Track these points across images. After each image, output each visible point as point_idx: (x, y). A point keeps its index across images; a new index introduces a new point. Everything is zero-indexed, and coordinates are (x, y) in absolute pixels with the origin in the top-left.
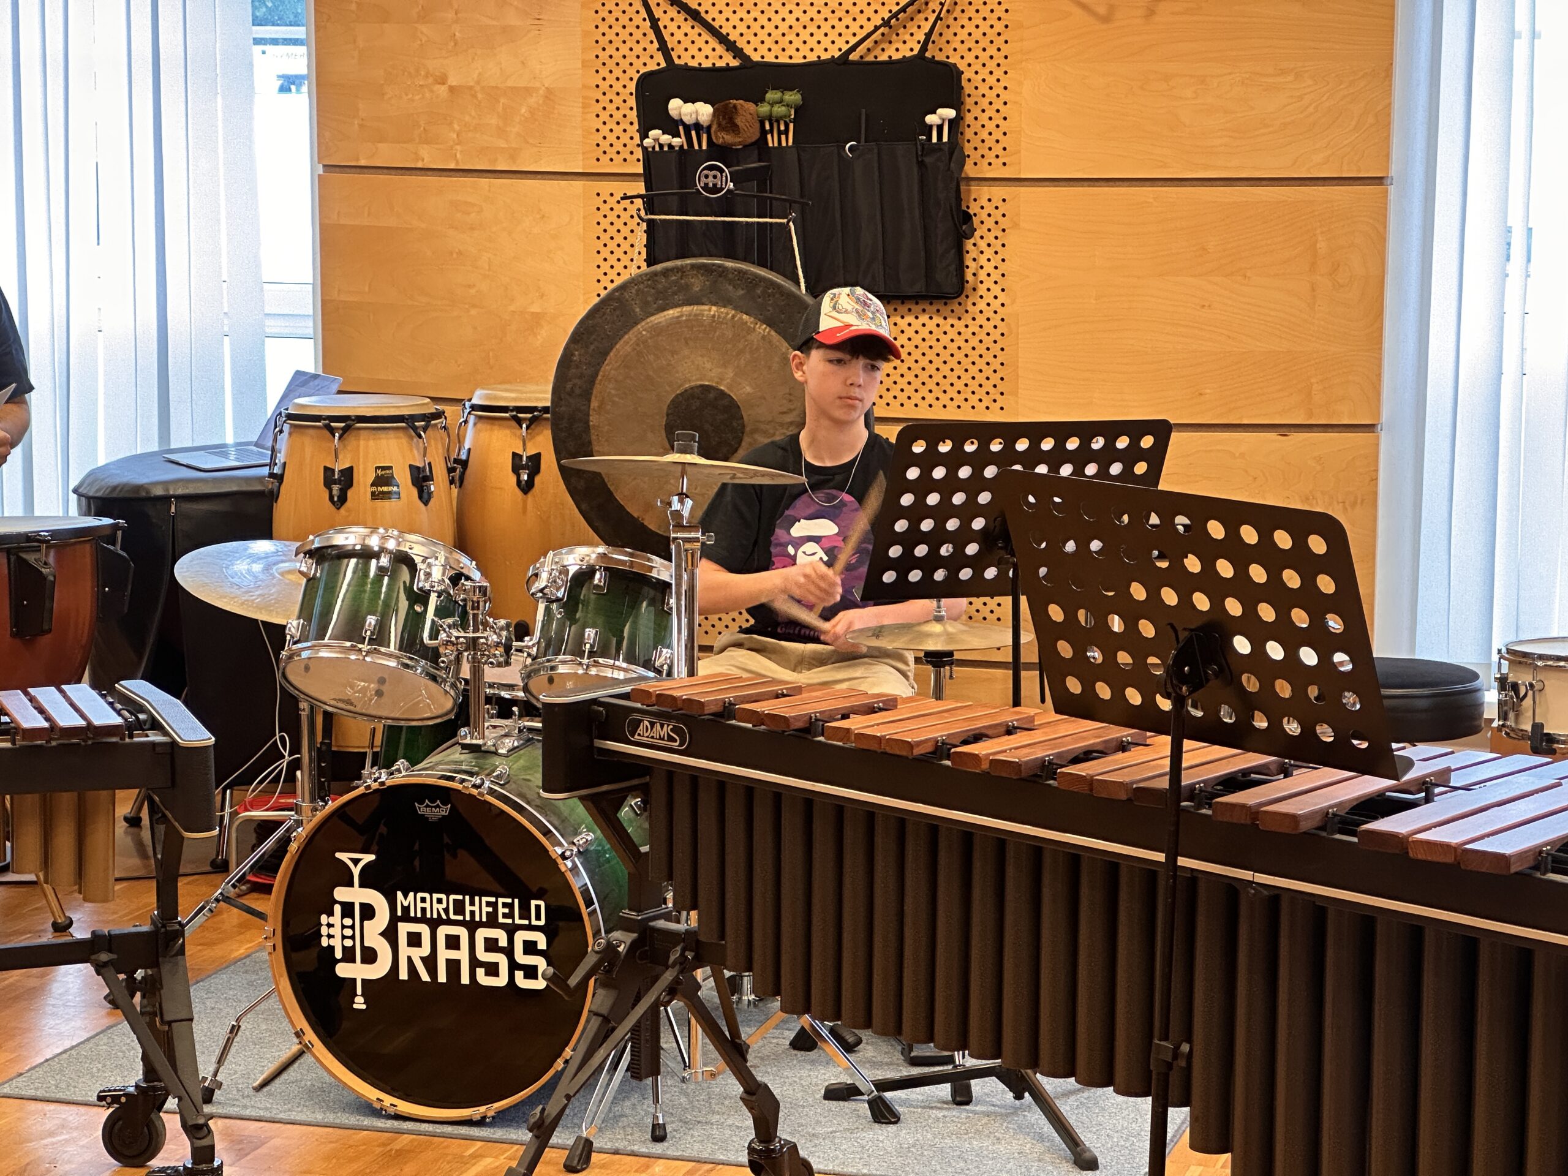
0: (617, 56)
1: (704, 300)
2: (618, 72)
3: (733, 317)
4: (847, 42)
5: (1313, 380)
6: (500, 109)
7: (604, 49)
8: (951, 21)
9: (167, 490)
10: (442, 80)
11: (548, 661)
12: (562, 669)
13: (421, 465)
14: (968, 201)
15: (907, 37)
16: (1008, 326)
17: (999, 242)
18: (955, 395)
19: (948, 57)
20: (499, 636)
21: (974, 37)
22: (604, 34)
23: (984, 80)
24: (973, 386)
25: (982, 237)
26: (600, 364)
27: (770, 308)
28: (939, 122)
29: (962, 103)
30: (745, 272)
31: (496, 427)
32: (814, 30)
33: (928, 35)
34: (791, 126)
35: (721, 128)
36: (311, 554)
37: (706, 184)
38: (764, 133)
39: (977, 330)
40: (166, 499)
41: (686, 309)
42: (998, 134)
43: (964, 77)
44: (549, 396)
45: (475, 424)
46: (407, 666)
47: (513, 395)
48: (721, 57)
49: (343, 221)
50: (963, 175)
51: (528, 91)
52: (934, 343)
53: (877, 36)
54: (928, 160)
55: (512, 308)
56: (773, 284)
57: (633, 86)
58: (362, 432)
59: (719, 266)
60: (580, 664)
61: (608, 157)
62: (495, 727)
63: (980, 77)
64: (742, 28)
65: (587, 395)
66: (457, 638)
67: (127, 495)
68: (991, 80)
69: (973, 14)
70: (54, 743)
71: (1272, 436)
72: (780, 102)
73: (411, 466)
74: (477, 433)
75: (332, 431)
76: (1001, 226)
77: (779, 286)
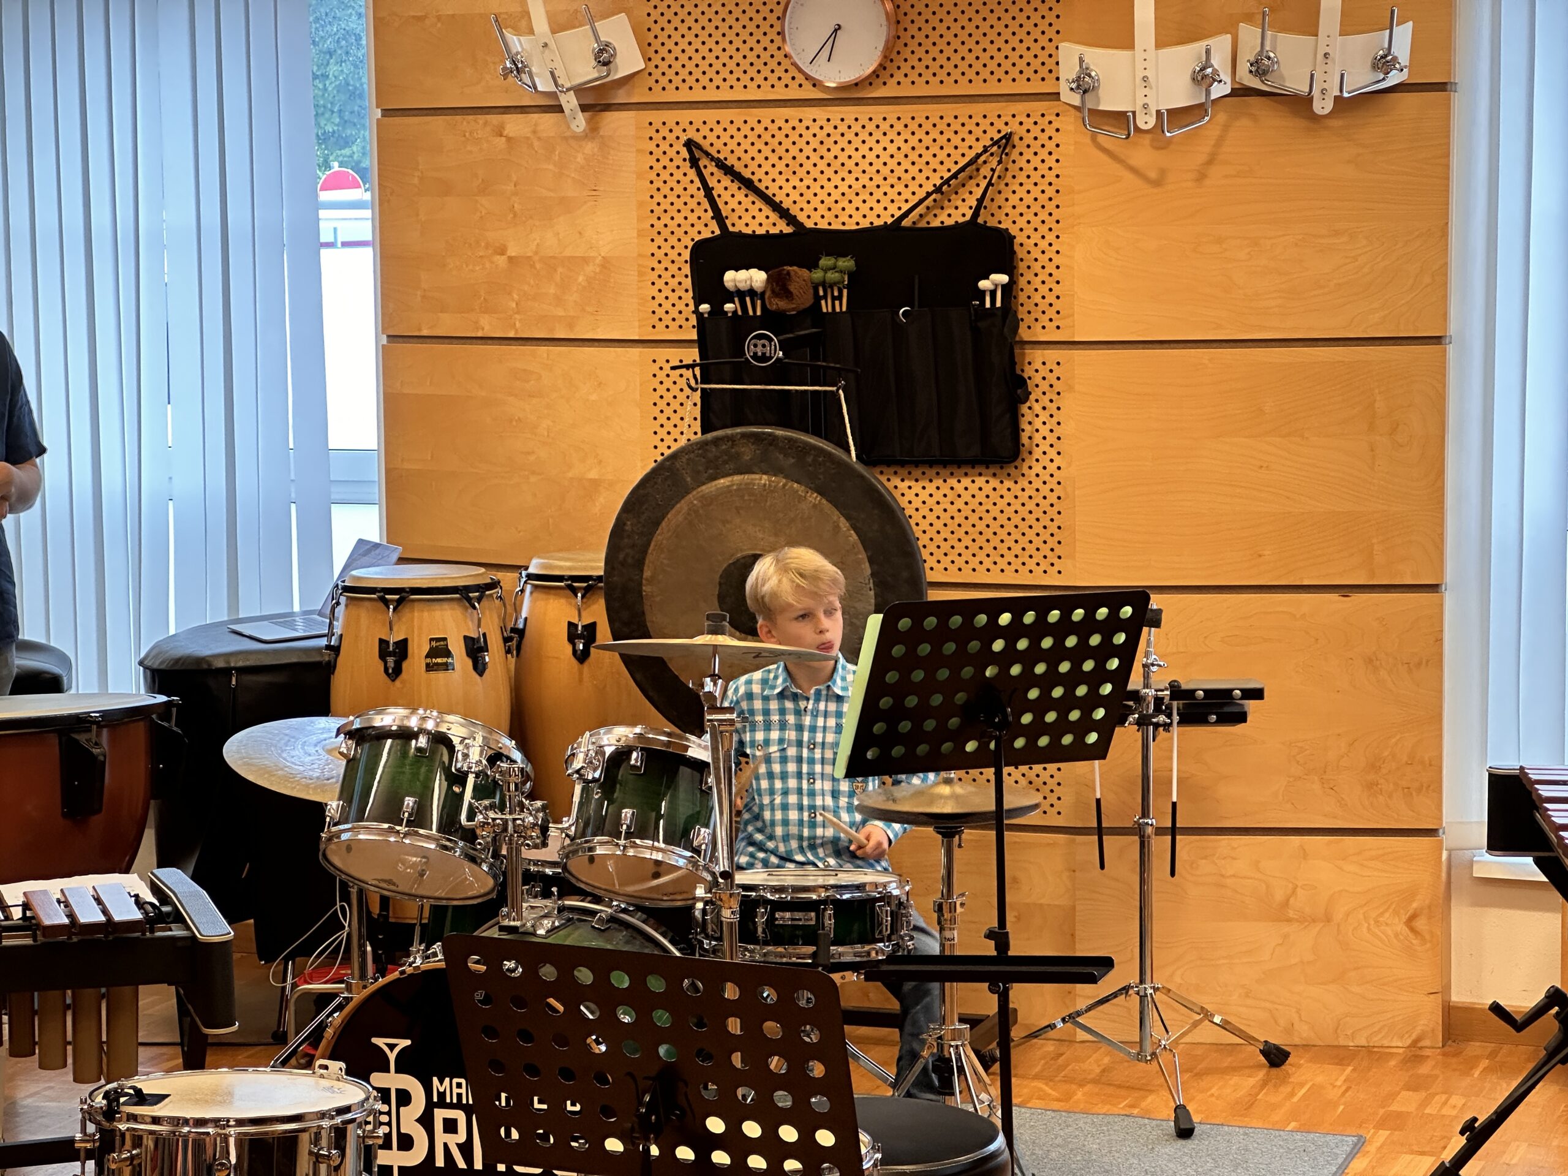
0: (672, 225)
1: (755, 469)
2: (673, 240)
3: (784, 485)
4: (900, 208)
5: (1375, 541)
6: (558, 278)
7: (659, 218)
8: (1002, 187)
9: (228, 662)
10: (502, 251)
11: (586, 842)
12: (600, 851)
13: (474, 635)
14: (1023, 365)
15: (959, 203)
16: (1065, 488)
17: (1054, 405)
18: (1013, 559)
19: (1000, 222)
20: (536, 818)
21: (1026, 202)
22: (659, 204)
23: (1036, 245)
24: (1031, 549)
25: (1037, 401)
26: (652, 534)
27: (821, 477)
28: (992, 287)
29: (1015, 267)
30: (796, 441)
31: (551, 597)
32: (867, 197)
33: (980, 201)
34: (845, 292)
35: (775, 294)
36: (351, 734)
37: (755, 353)
38: (817, 299)
39: (1033, 493)
40: (227, 672)
41: (737, 478)
42: (1050, 298)
43: (1017, 241)
44: (602, 564)
45: (531, 593)
46: (445, 848)
47: (568, 564)
48: (774, 224)
49: (406, 391)
50: (1017, 339)
51: (585, 260)
52: (990, 507)
53: (929, 202)
54: (982, 325)
55: (570, 475)
56: (821, 451)
57: (687, 255)
58: (416, 604)
59: (770, 434)
60: (617, 845)
61: (664, 323)
62: (532, 907)
63: (1032, 241)
64: (794, 196)
65: (640, 564)
66: (494, 820)
67: (190, 667)
68: (1043, 245)
69: (1024, 180)
70: (75, 939)
71: (1334, 597)
72: (834, 268)
73: (465, 638)
74: (533, 602)
75: (386, 603)
76: (1056, 389)
77: (830, 454)
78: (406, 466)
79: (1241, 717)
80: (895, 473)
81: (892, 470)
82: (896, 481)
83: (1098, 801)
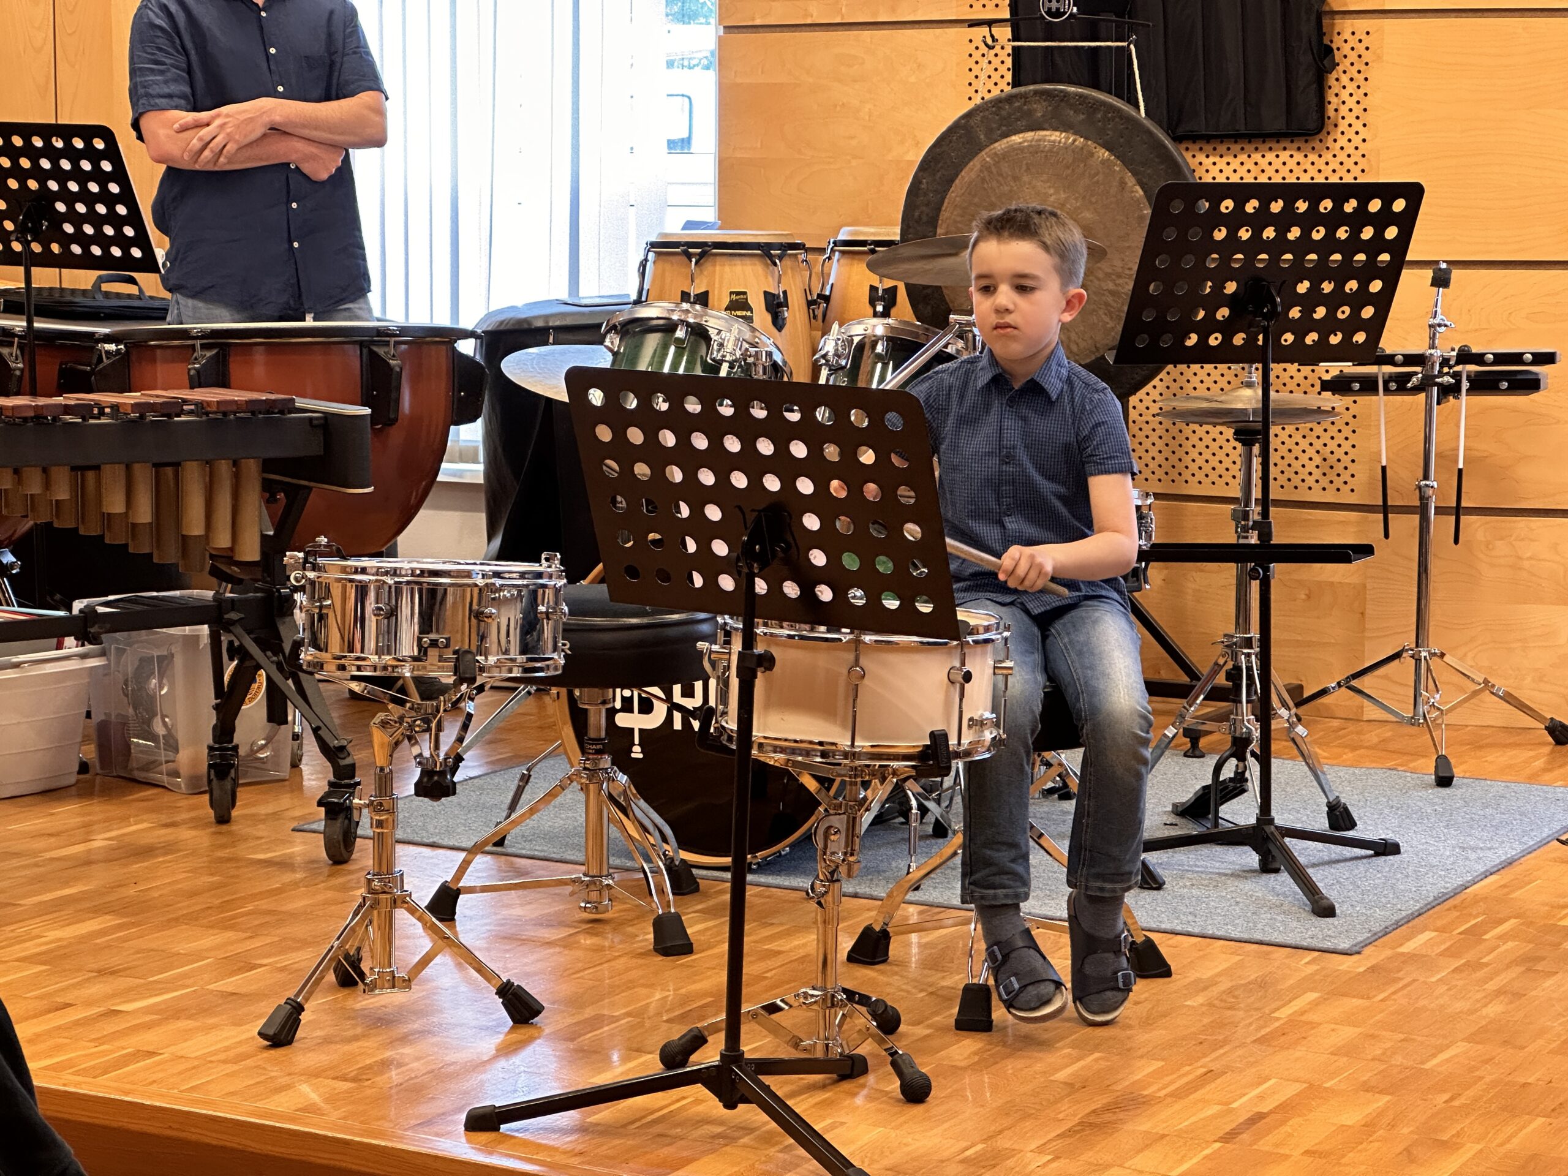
1: (1046, 126)
3: (1074, 141)
9: (548, 322)
13: (776, 293)
14: (1332, 34)
16: (1369, 160)
17: (1362, 77)
25: (1345, 72)
26: (946, 191)
27: (1110, 133)
30: (1087, 98)
31: (855, 262)
36: (617, 329)
37: (1050, 9)
39: (1337, 166)
40: (545, 328)
41: (1029, 135)
44: (899, 227)
45: (838, 259)
47: (872, 230)
49: (739, 80)
50: (1326, 7)
55: (889, 157)
56: (1111, 107)
58: (718, 258)
59: (1061, 91)
61: (981, 3)
65: (933, 222)
67: (512, 328)
73: (765, 293)
74: (840, 268)
75: (689, 256)
76: (1364, 59)
77: (1119, 110)
78: (738, 155)
79: (1532, 385)
80: (1201, 149)
81: (1197, 146)
82: (1201, 157)
83: (1384, 469)
